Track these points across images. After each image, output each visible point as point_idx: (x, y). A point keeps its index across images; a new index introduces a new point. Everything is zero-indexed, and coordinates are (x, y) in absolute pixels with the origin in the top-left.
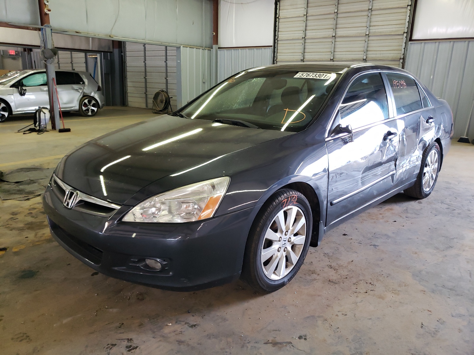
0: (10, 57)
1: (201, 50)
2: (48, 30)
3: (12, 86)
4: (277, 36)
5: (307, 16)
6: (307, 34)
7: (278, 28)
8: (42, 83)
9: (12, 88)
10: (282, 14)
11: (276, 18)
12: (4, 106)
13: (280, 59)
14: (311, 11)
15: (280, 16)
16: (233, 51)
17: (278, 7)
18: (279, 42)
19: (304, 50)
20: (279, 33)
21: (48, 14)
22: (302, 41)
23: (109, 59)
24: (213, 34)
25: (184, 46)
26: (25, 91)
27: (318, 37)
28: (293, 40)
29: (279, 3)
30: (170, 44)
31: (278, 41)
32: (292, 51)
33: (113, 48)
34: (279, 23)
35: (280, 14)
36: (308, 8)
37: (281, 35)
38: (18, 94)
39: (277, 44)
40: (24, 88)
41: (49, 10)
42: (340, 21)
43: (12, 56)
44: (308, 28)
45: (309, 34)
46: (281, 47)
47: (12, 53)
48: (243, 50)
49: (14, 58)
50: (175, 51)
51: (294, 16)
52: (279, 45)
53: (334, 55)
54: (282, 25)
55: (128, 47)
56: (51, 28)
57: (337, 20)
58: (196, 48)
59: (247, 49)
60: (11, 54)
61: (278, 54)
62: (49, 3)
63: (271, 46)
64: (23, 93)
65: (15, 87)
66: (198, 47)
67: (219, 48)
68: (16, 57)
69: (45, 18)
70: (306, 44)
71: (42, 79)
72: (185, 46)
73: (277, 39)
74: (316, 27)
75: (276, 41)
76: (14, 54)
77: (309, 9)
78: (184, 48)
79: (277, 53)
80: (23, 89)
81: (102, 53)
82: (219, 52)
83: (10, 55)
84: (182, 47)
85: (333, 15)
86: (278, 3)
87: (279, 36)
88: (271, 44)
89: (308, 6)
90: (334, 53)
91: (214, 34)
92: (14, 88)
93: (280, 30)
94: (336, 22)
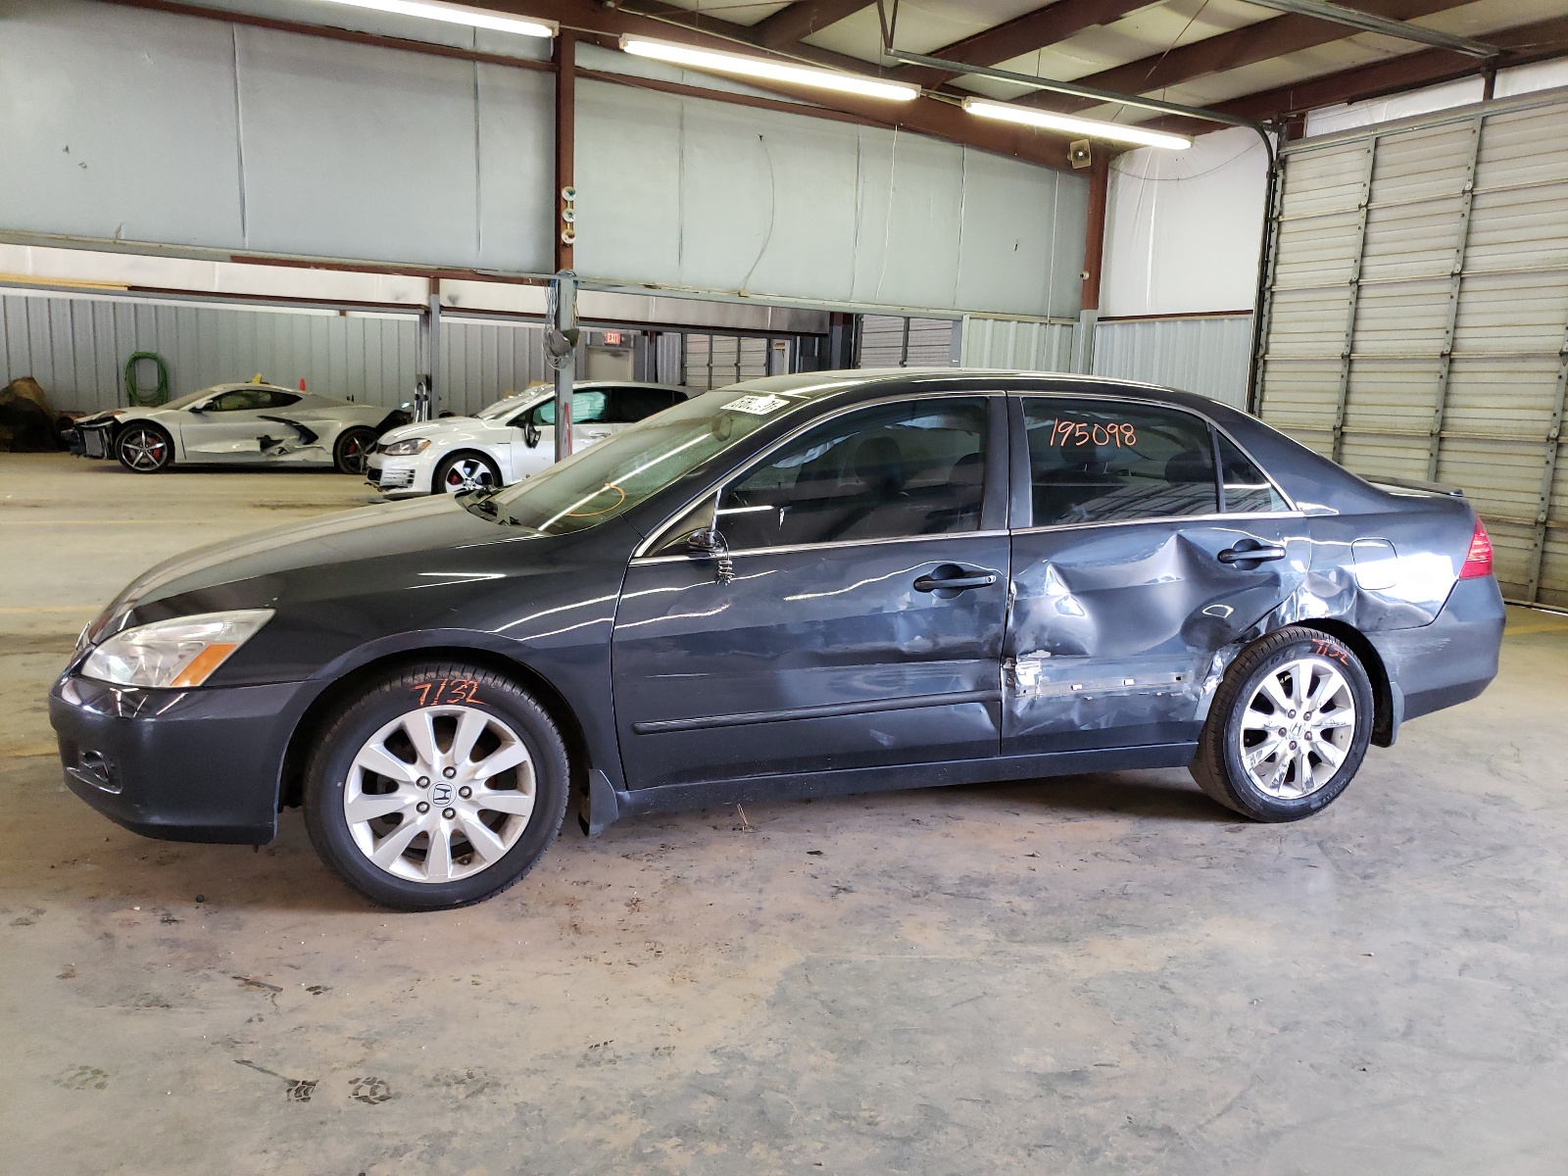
0: (608, 351)
1: (1036, 326)
2: (567, 284)
3: (511, 423)
4: (1271, 276)
5: (1368, 211)
6: (1368, 270)
7: (1276, 254)
8: (587, 417)
9: (509, 428)
10: (1292, 205)
11: (1269, 220)
12: (487, 471)
13: (1276, 352)
14: (1384, 192)
15: (1285, 213)
16: (1138, 327)
17: (1279, 187)
18: (1278, 298)
19: (1355, 324)
20: (1279, 269)
21: (571, 245)
22: (1348, 294)
23: (816, 354)
24: (1082, 276)
25: (973, 314)
26: (537, 436)
27: (1406, 277)
28: (1322, 289)
29: (1284, 173)
30: (931, 311)
31: (1272, 293)
32: (1317, 326)
33: (831, 324)
34: (1281, 236)
35: (1286, 207)
36: (1375, 183)
37: (1286, 276)
38: (523, 443)
39: (1271, 304)
40: (537, 428)
41: (571, 237)
42: (1481, 220)
43: (611, 348)
44: (1371, 249)
45: (1374, 269)
46: (1281, 313)
47: (613, 341)
48: (1167, 325)
49: (615, 352)
50: (949, 332)
51: (1326, 211)
52: (1275, 307)
53: (1454, 339)
54: (1289, 242)
55: (868, 323)
56: (576, 279)
57: (1473, 218)
58: (995, 320)
59: (1179, 323)
60: (609, 341)
61: (1272, 338)
62: (574, 216)
63: (1250, 312)
64: (531, 441)
65: (519, 426)
66: (1023, 318)
67: (1100, 319)
68: (621, 349)
69: (564, 256)
70: (1363, 303)
71: (588, 406)
72: (980, 316)
73: (1270, 288)
74: (1400, 247)
75: (1267, 295)
76: (618, 342)
77: (1377, 184)
78: (972, 321)
79: (1268, 334)
80: (535, 431)
81: (798, 338)
82: (1099, 331)
83: (606, 344)
84: (966, 318)
85: (1456, 201)
86: (1280, 172)
87: (1279, 277)
88: (1250, 304)
89: (1377, 176)
90: (1454, 332)
91: (1087, 275)
92: (515, 428)
93: (1281, 257)
94: (1469, 226)
